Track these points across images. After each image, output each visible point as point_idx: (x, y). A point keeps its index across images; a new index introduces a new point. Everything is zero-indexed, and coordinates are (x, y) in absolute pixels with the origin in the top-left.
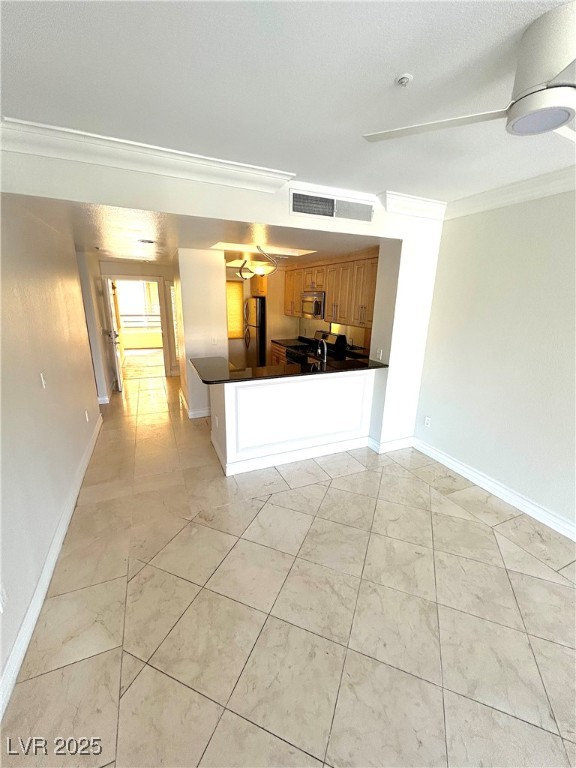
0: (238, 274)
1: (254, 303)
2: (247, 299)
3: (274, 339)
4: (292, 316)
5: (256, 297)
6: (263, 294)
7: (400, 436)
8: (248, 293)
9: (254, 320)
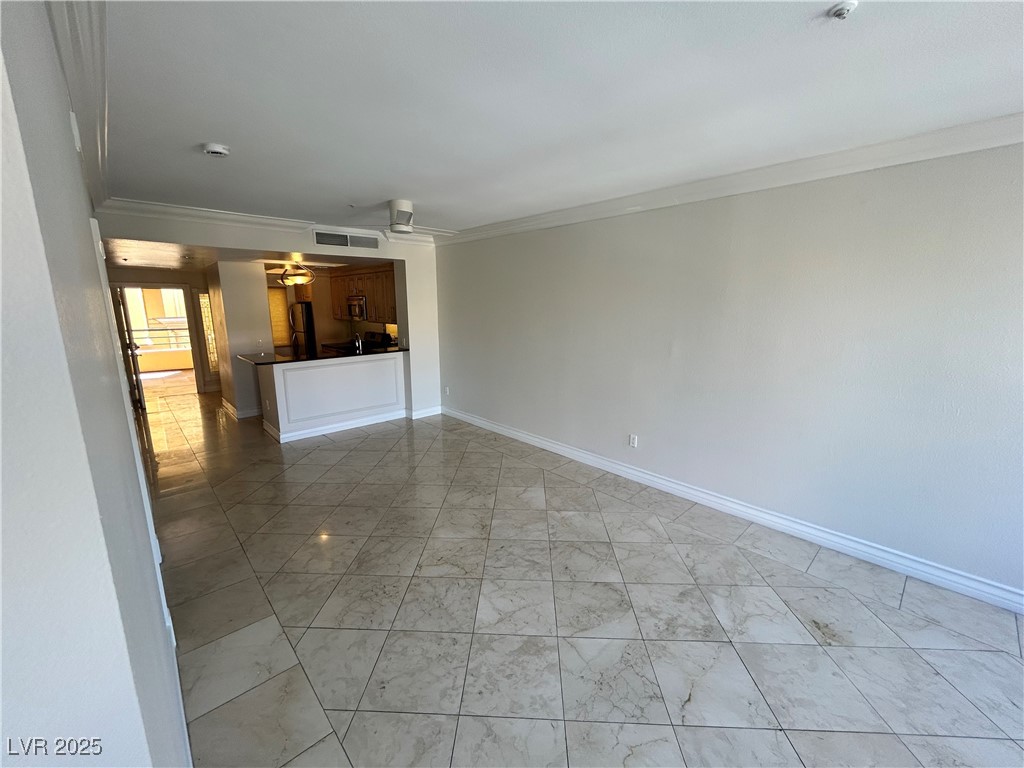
0: (280, 281)
1: (299, 308)
2: (292, 305)
3: (323, 343)
4: (341, 320)
5: (301, 303)
6: (309, 300)
7: (429, 407)
8: (292, 299)
9: (300, 326)
